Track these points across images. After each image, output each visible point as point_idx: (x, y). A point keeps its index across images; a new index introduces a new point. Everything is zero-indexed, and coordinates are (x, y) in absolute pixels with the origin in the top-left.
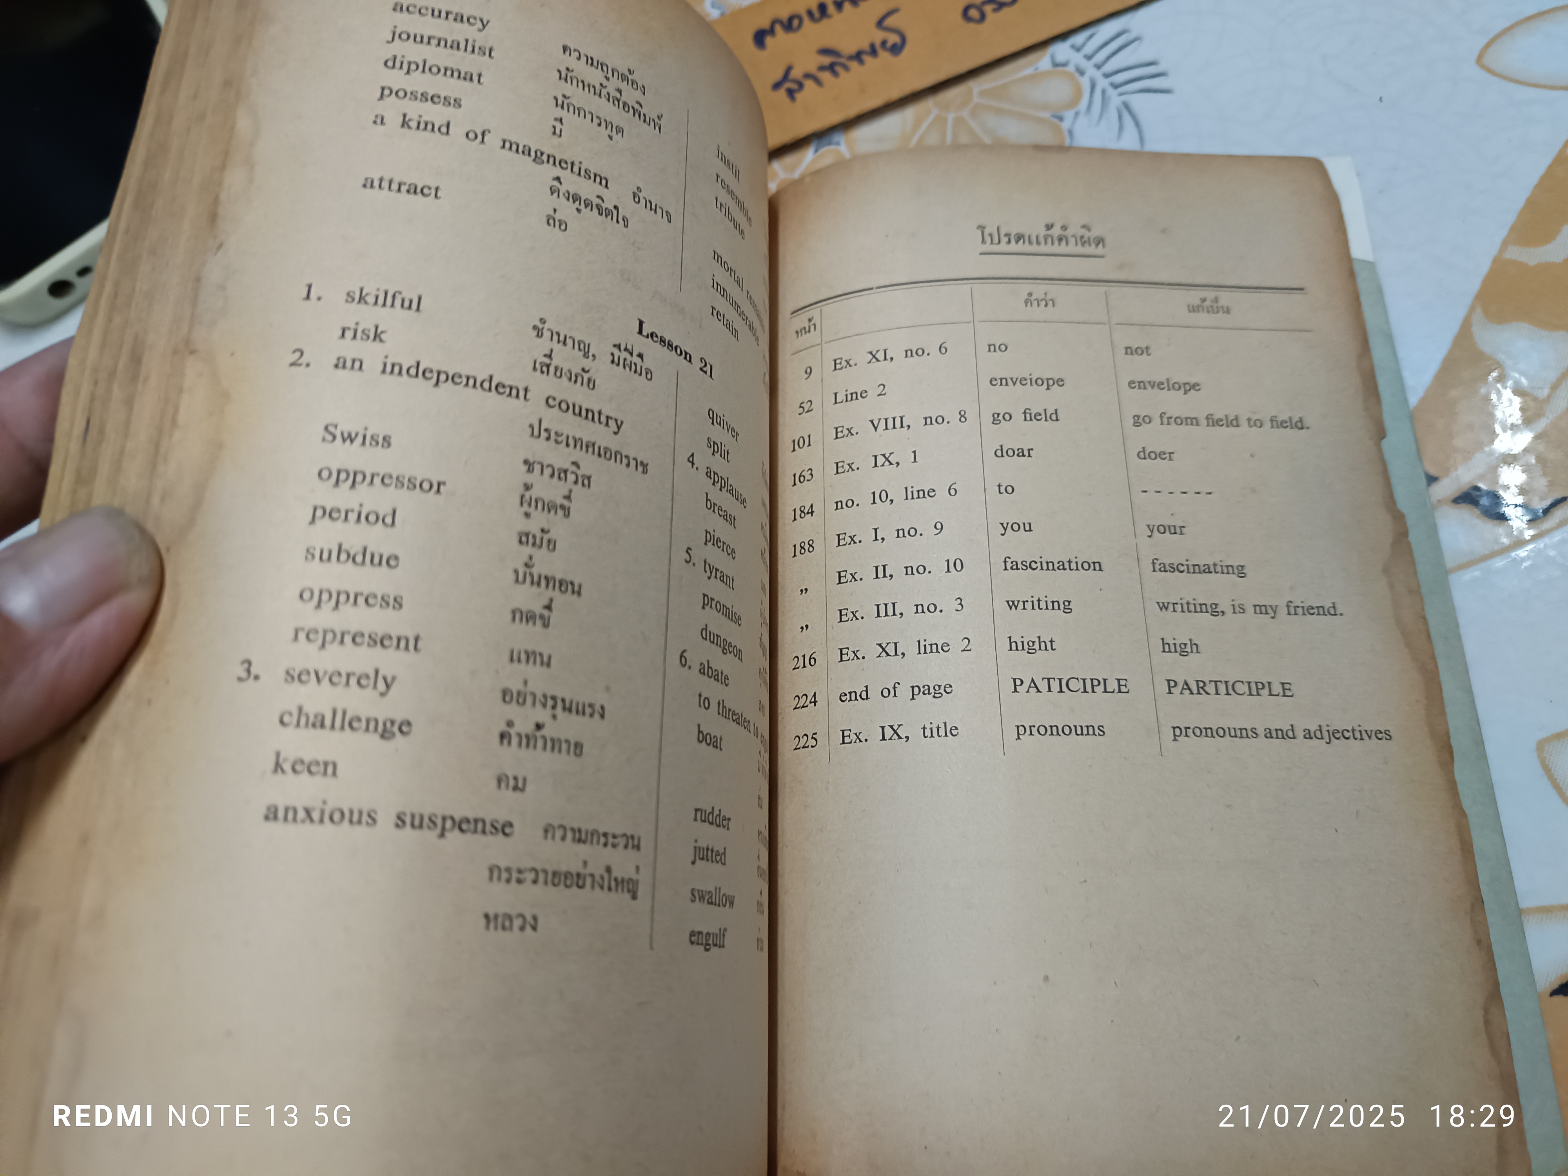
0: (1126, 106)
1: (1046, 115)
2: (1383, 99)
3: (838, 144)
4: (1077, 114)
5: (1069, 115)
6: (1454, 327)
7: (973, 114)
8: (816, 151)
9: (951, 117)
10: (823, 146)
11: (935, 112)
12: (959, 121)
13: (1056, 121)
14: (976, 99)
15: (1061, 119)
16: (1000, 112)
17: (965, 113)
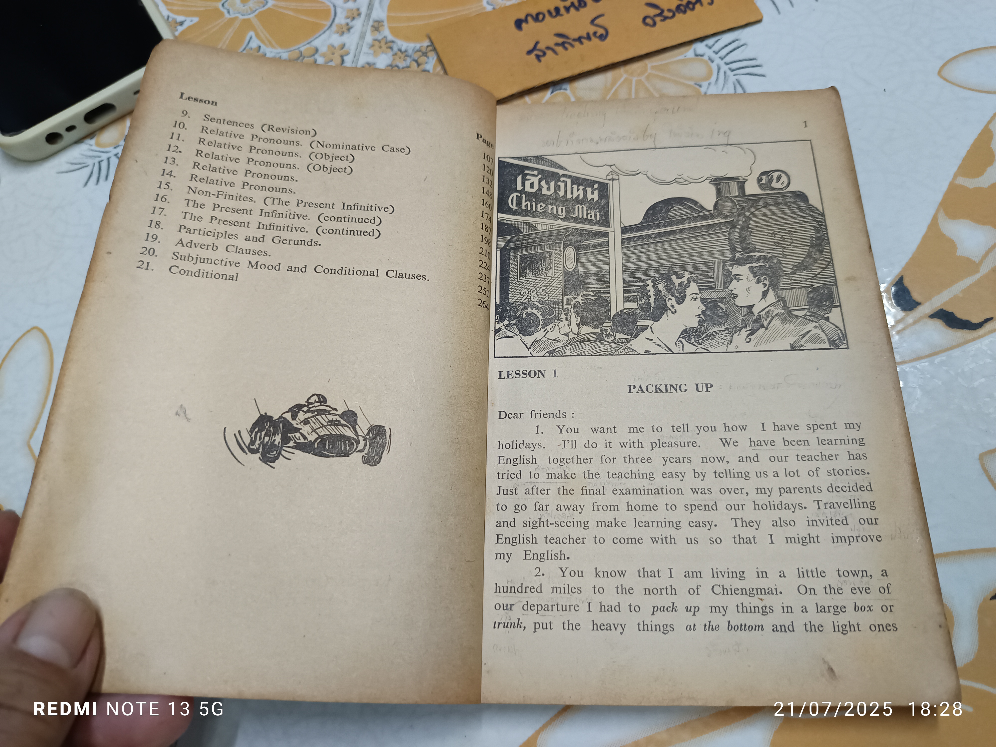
0: (739, 82)
1: (692, 83)
2: (886, 90)
3: (566, 89)
4: (710, 84)
5: (705, 84)
6: (929, 220)
7: (648, 78)
8: (552, 92)
9: (634, 79)
10: (557, 90)
11: (625, 76)
12: (639, 82)
13: (697, 87)
14: (649, 71)
15: (700, 86)
16: (664, 79)
17: (643, 78)
